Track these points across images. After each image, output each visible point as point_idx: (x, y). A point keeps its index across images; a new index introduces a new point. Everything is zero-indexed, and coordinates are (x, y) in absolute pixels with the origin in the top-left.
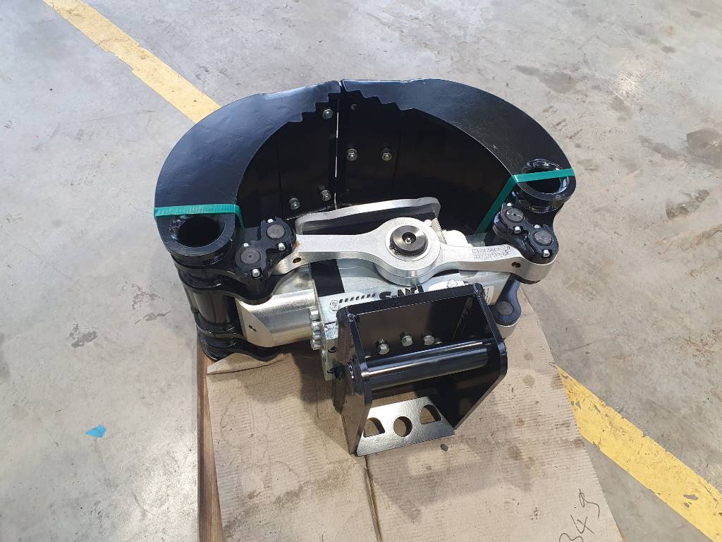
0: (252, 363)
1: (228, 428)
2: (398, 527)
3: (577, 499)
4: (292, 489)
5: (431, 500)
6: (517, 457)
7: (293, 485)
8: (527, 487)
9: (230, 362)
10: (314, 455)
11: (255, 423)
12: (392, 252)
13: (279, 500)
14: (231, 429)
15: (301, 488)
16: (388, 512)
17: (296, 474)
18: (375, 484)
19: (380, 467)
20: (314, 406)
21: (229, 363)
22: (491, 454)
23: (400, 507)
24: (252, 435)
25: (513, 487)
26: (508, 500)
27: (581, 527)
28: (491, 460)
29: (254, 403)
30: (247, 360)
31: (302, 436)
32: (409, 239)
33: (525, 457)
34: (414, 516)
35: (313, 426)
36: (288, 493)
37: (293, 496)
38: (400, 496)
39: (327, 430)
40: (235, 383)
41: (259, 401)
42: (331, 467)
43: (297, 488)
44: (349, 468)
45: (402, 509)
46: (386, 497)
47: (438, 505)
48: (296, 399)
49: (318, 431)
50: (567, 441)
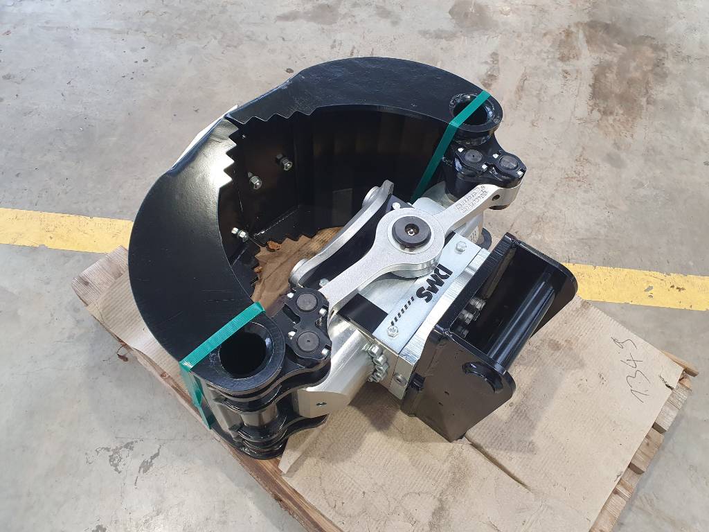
0: (314, 433)
1: (339, 504)
2: (529, 467)
3: (616, 346)
4: (434, 507)
5: (532, 427)
6: (558, 347)
7: (432, 504)
8: (582, 365)
9: (294, 448)
10: (427, 467)
11: (357, 481)
12: (407, 251)
13: (431, 525)
14: (343, 503)
15: (440, 500)
16: (513, 462)
17: (427, 493)
18: (487, 450)
19: (480, 434)
20: (392, 427)
21: (294, 450)
22: (541, 359)
23: (517, 451)
24: (364, 493)
25: (573, 371)
26: (579, 384)
27: (632, 363)
28: (544, 364)
29: (341, 465)
30: (308, 434)
31: (406, 459)
32: (412, 230)
33: (563, 343)
34: (531, 449)
35: (406, 445)
36: (434, 513)
37: (440, 512)
38: (511, 442)
39: (418, 438)
40: (310, 462)
41: (343, 461)
42: (447, 465)
43: (437, 503)
44: (460, 453)
45: (521, 451)
46: (502, 452)
47: (540, 426)
48: (374, 434)
49: (413, 445)
50: (577, 310)
